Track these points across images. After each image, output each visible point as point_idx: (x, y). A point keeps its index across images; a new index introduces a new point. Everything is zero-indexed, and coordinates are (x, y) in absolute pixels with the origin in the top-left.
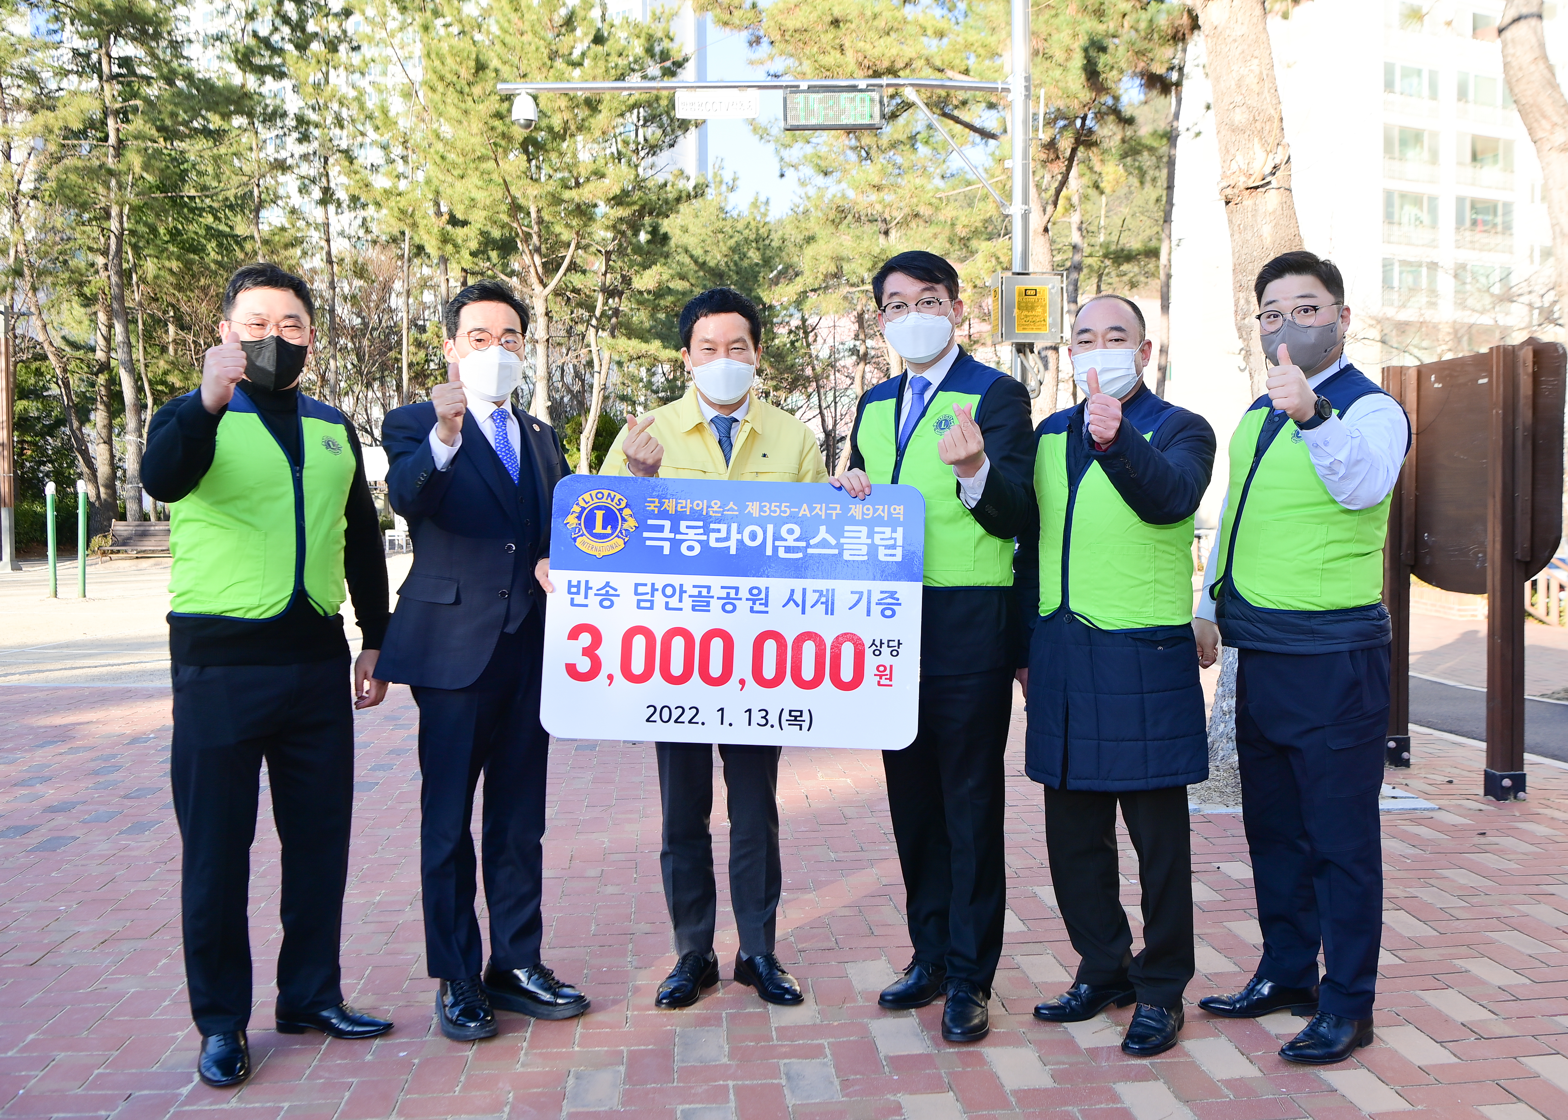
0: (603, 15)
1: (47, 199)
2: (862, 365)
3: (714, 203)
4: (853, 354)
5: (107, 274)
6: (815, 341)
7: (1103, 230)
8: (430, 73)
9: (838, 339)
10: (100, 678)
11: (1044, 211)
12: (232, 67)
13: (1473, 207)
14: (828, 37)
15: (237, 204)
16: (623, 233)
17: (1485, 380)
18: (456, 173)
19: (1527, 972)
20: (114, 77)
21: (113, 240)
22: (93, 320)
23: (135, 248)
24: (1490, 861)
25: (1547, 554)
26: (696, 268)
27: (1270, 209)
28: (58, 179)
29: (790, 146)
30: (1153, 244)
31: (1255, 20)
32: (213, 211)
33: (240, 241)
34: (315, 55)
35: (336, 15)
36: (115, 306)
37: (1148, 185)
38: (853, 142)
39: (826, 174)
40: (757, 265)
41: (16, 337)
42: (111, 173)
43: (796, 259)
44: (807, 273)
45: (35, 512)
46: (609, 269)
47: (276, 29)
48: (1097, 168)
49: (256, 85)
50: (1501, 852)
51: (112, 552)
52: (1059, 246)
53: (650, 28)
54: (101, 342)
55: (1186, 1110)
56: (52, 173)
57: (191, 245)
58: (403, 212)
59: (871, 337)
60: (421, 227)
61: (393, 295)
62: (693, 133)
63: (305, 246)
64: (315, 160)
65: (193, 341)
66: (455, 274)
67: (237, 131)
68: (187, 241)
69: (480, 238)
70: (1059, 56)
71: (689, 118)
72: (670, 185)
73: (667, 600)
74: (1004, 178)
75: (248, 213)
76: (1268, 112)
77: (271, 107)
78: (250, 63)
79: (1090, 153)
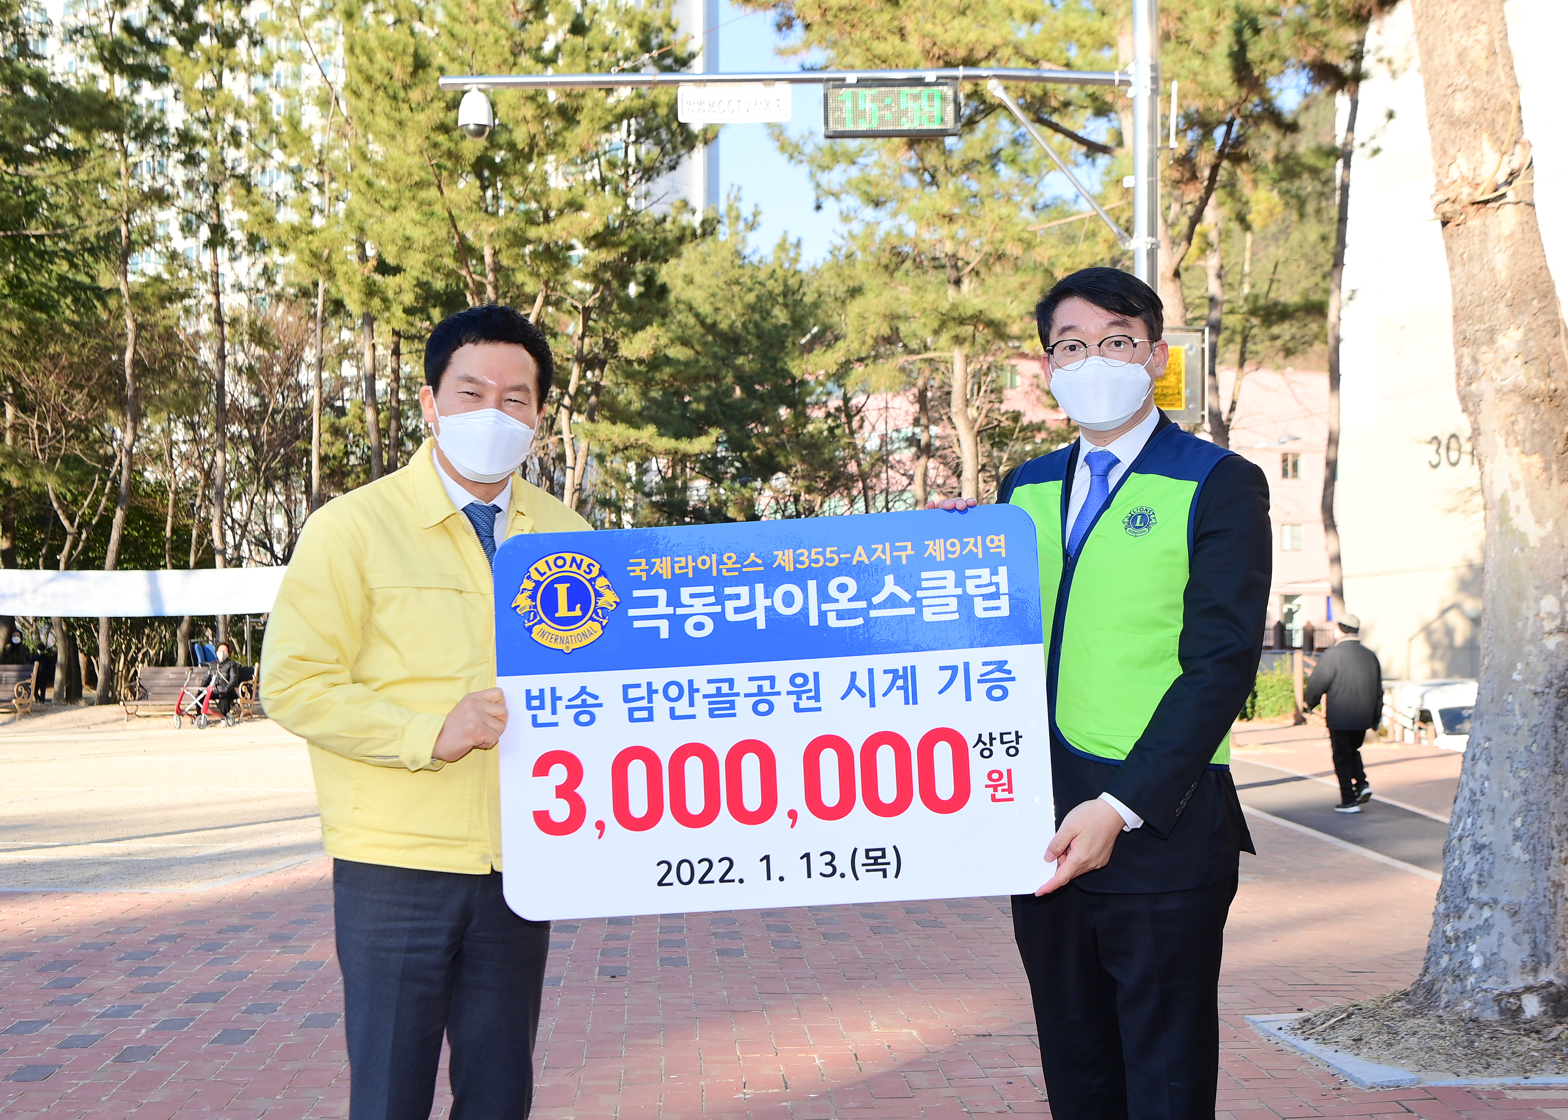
2: (923, 460)
3: (729, 245)
4: (910, 446)
6: (861, 427)
7: (1248, 279)
8: (354, 73)
9: (891, 426)
11: (1175, 247)
12: (98, 69)
14: (883, 18)
15: (100, 248)
16: (607, 284)
18: (387, 204)
26: (702, 331)
27: (1506, 230)
29: (830, 169)
30: (1316, 297)
32: (69, 256)
33: (102, 295)
34: (204, 51)
37: (1310, 219)
38: (915, 159)
39: (877, 205)
40: (784, 326)
43: (836, 319)
44: (851, 336)
46: (587, 330)
47: (155, 19)
48: (1245, 193)
49: (127, 92)
52: (1192, 299)
53: (645, 14)
57: (38, 301)
58: (315, 255)
59: (936, 422)
60: (340, 275)
61: (303, 366)
62: (699, 153)
63: (187, 302)
64: (202, 188)
65: (38, 427)
66: (383, 338)
67: (101, 152)
68: (32, 295)
69: (417, 290)
70: (1199, 39)
71: (696, 127)
72: (669, 219)
73: (672, 704)
74: (1121, 203)
75: (113, 257)
76: (1501, 98)
77: (146, 120)
78: (120, 62)
79: (1239, 172)
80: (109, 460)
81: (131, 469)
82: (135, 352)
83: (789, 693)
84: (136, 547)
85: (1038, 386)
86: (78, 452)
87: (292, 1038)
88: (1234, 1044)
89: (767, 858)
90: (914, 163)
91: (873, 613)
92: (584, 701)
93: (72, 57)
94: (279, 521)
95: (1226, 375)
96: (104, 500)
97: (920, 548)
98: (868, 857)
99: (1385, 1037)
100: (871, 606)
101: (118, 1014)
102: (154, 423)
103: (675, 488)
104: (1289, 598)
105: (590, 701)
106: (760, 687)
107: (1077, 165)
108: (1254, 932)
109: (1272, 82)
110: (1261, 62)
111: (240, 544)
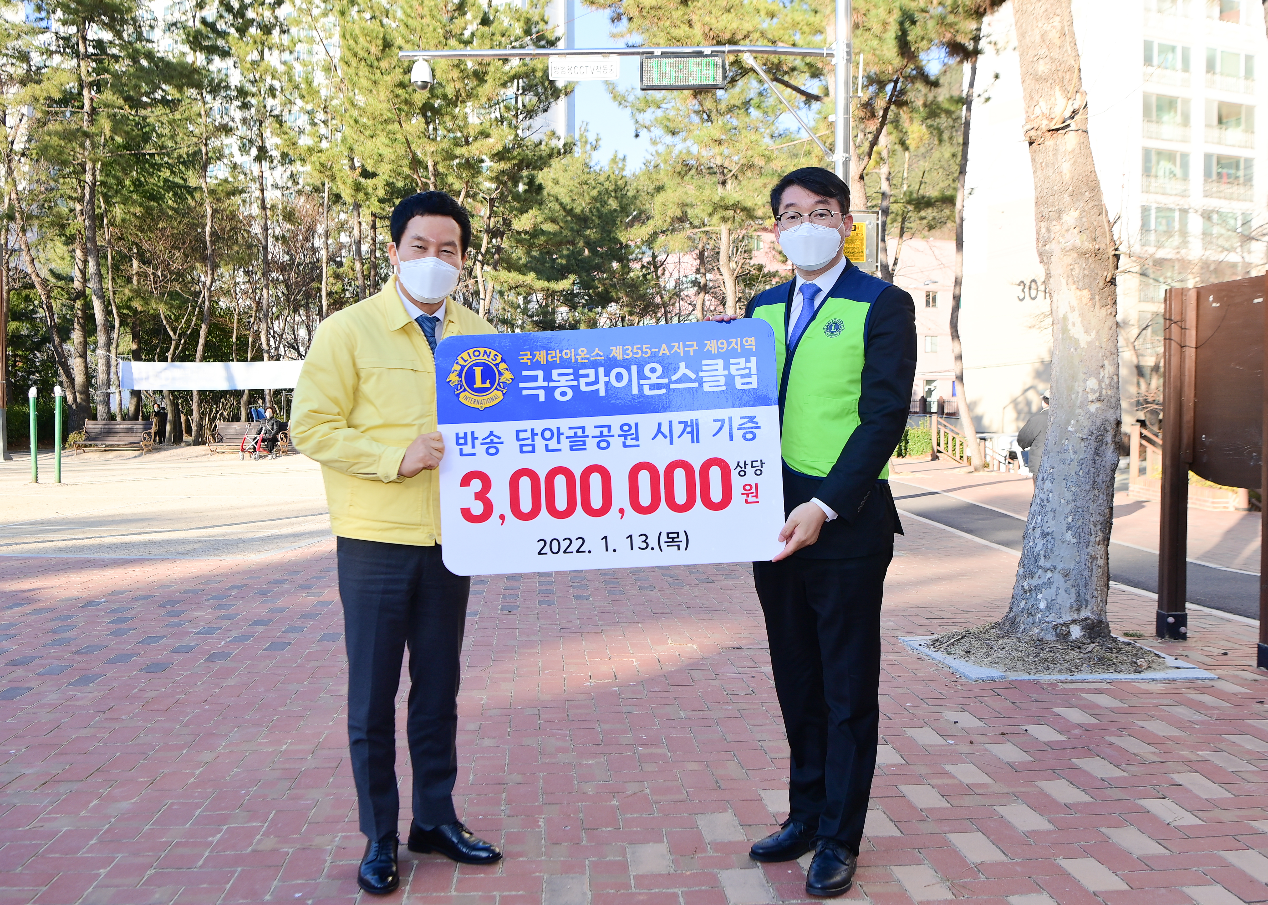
0: (490, 2)
1: (34, 156)
2: (702, 295)
3: (581, 159)
4: (694, 285)
5: (83, 218)
6: (663, 274)
7: (906, 181)
8: (346, 50)
9: (682, 274)
10: (66, 550)
11: (861, 160)
12: (186, 48)
13: (1219, 162)
14: (678, 14)
15: (189, 161)
16: (505, 184)
17: (1260, 300)
18: (367, 133)
20: (87, 56)
21: (87, 190)
22: (72, 255)
23: (105, 196)
26: (564, 214)
27: (1069, 148)
28: (44, 140)
29: (644, 111)
30: (948, 193)
32: (170, 167)
33: (191, 191)
34: (252, 37)
35: (270, 4)
36: (89, 244)
37: (945, 143)
38: (698, 104)
39: (673, 134)
40: (615, 210)
41: (9, 270)
42: (86, 135)
43: (648, 206)
44: (657, 217)
45: (21, 412)
46: (492, 214)
47: (221, 16)
48: (905, 126)
49: (205, 63)
51: (86, 446)
52: (870, 194)
53: (528, 13)
54: (77, 274)
56: (39, 135)
57: (152, 194)
58: (323, 165)
59: (710, 271)
60: (338, 178)
61: (316, 236)
62: (562, 101)
63: (244, 195)
64: (252, 123)
65: (153, 273)
66: (366, 219)
67: (189, 101)
68: (148, 191)
69: (387, 188)
70: (877, 28)
71: (560, 84)
72: (543, 143)
73: (547, 442)
74: (827, 132)
75: (197, 168)
76: (1068, 64)
77: (217, 81)
78: (200, 43)
79: (901, 112)
80: (197, 294)
81: (210, 300)
82: (212, 227)
83: (619, 436)
84: (214, 348)
85: (774, 249)
86: (178, 289)
87: (313, 647)
88: (892, 654)
89: (606, 538)
90: (697, 107)
91: (672, 386)
92: (492, 440)
93: (170, 41)
94: (302, 333)
95: (892, 242)
96: (194, 319)
97: (702, 345)
98: (668, 537)
99: (985, 650)
100: (671, 382)
101: (207, 633)
102: (225, 271)
103: (548, 312)
104: (929, 382)
105: (496, 440)
106: (601, 432)
107: (799, 109)
108: (904, 586)
109: (923, 56)
110: (916, 42)
111: (279, 347)
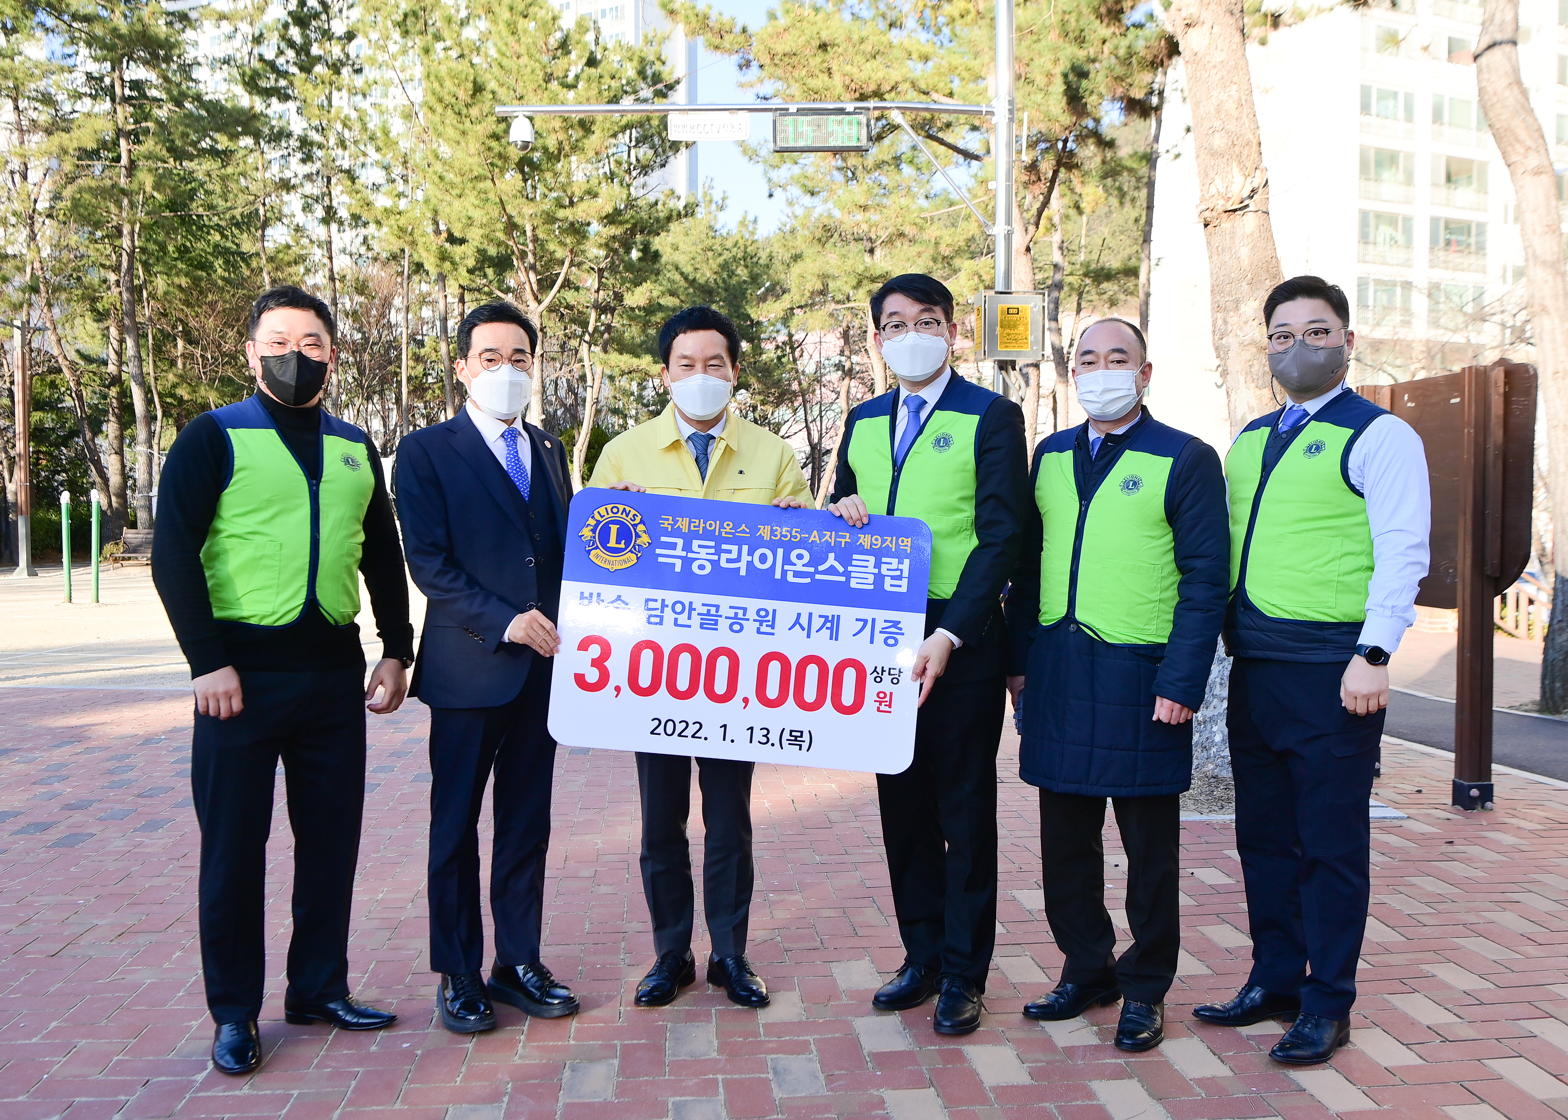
0: (597, 38)
1: (61, 217)
2: (847, 380)
3: (704, 222)
4: (837, 369)
5: (118, 290)
6: (801, 356)
7: (1083, 250)
8: (429, 93)
9: (823, 354)
10: (113, 680)
11: (1026, 230)
12: (239, 90)
13: (1447, 227)
14: (816, 61)
15: (244, 222)
16: (615, 251)
17: (1457, 400)
18: (454, 192)
19: (1491, 977)
20: (126, 100)
21: (125, 258)
22: (106, 336)
23: (146, 266)
24: (1457, 869)
25: (1516, 570)
26: (686, 285)
27: (1248, 231)
28: (73, 198)
29: (778, 167)
30: (1133, 263)
31: (1234, 47)
32: (219, 228)
33: (246, 258)
34: (319, 77)
35: (340, 38)
36: (127, 322)
37: (1128, 205)
38: (840, 163)
39: (812, 194)
40: (745, 282)
41: (31, 351)
42: (123, 192)
43: (783, 276)
44: (794, 290)
45: (50, 520)
46: (601, 286)
47: (281, 53)
48: (1078, 189)
49: (263, 107)
50: (1468, 861)
51: (124, 559)
52: (1040, 265)
53: (642, 51)
54: (113, 356)
55: (1159, 1108)
56: (68, 192)
57: (200, 262)
58: (400, 229)
59: (856, 353)
60: (420, 244)
61: (393, 311)
62: (683, 154)
63: (307, 263)
64: (318, 179)
65: (201, 355)
66: (453, 289)
67: (243, 152)
68: (195, 258)
69: (477, 255)
70: (1041, 80)
71: (681, 139)
72: (660, 203)
73: (677, 616)
74: (986, 198)
75: (253, 230)
76: (1247, 137)
77: (277, 128)
78: (257, 85)
79: (1072, 175)
83: (754, 620)
86: (231, 374)
89: (725, 725)
93: (220, 80)
95: (1067, 318)
98: (791, 735)
106: (736, 614)
107: (956, 167)
